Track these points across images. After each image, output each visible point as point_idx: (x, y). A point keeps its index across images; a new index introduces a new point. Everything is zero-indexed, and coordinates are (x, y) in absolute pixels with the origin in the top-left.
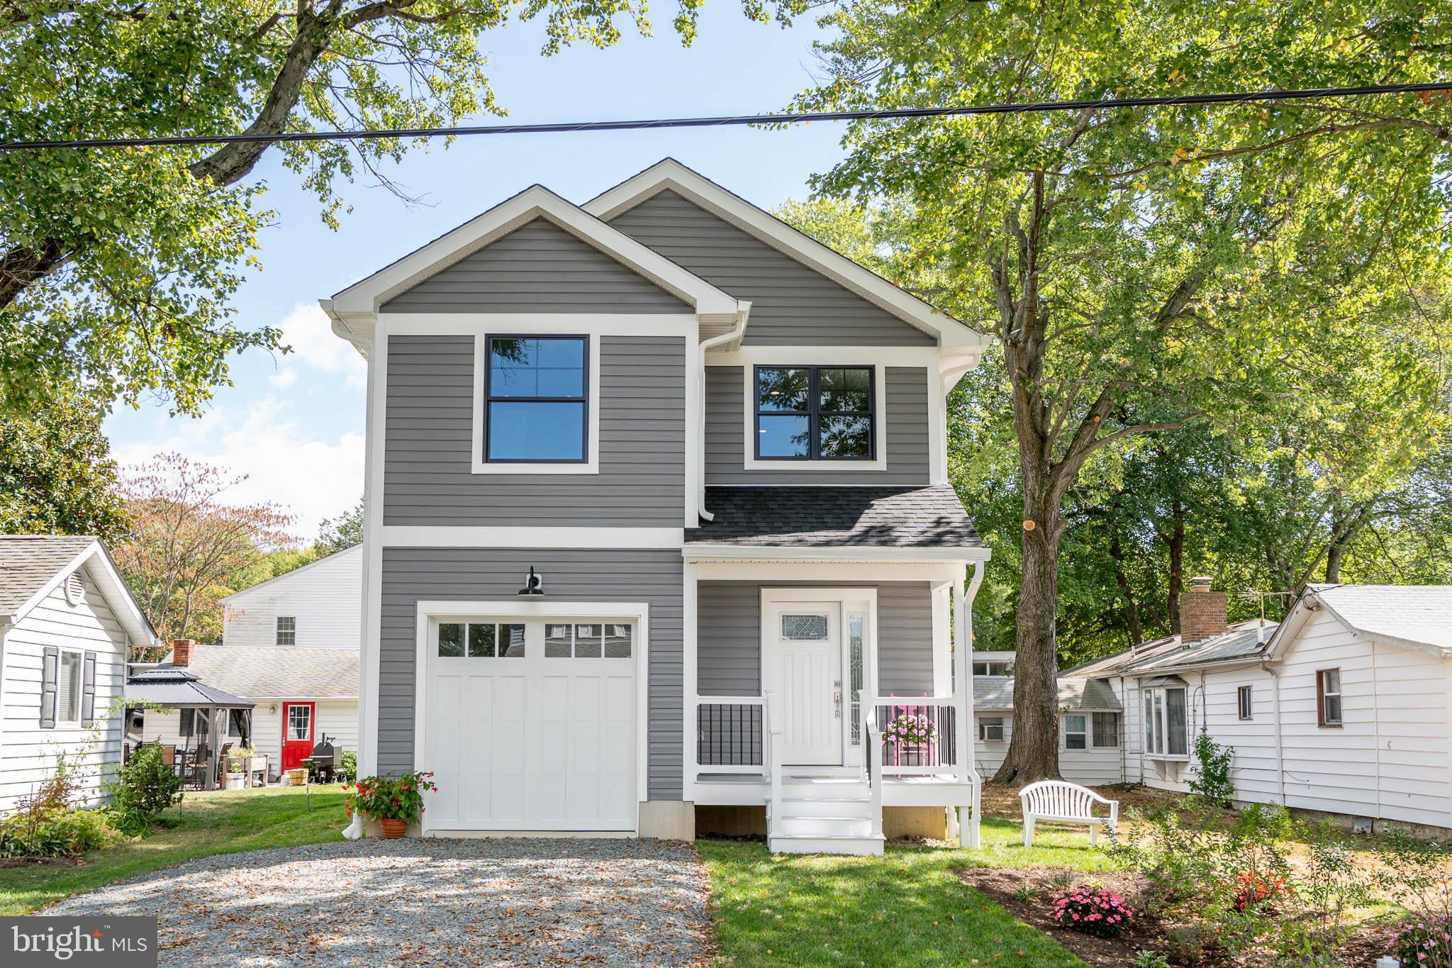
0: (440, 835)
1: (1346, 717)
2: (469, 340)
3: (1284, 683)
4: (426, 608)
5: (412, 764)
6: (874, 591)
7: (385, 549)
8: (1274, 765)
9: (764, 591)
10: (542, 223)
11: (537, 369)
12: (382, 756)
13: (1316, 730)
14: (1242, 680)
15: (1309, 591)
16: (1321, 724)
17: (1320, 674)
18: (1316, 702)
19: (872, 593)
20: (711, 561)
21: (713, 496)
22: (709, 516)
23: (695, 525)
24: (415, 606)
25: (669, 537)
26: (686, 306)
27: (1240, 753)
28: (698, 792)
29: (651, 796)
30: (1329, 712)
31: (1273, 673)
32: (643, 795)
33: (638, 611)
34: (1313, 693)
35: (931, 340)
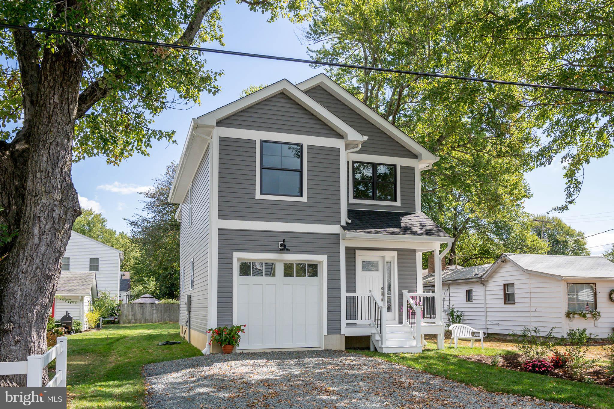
0: (245, 352)
1: (516, 301)
2: (254, 142)
3: (488, 288)
4: (237, 256)
5: (232, 322)
6: (396, 252)
7: (219, 229)
8: (483, 318)
9: (356, 251)
10: (283, 95)
11: (282, 156)
12: (220, 318)
13: (503, 305)
14: (469, 287)
15: (504, 256)
16: (505, 303)
17: (505, 285)
18: (503, 295)
19: (395, 254)
20: (351, 239)
21: (351, 213)
22: (350, 221)
23: (345, 224)
24: (232, 254)
25: (334, 229)
26: (339, 135)
27: (466, 314)
28: (346, 331)
29: (329, 333)
30: (509, 298)
31: (484, 285)
32: (326, 333)
33: (323, 258)
34: (502, 292)
35: (415, 156)
